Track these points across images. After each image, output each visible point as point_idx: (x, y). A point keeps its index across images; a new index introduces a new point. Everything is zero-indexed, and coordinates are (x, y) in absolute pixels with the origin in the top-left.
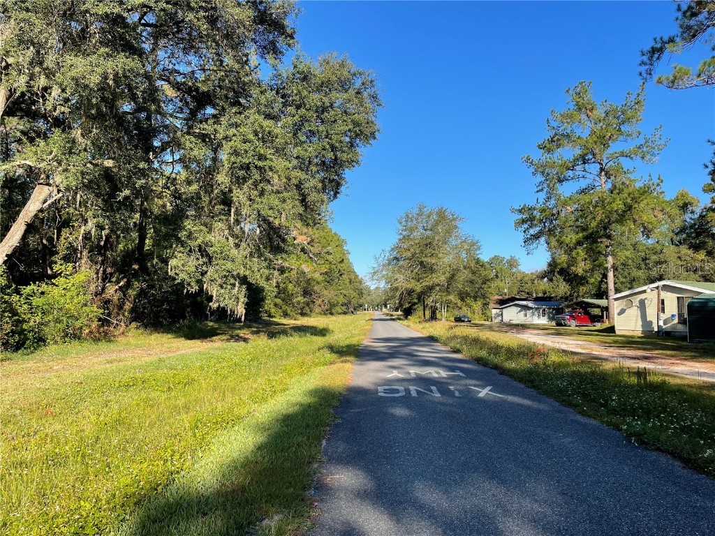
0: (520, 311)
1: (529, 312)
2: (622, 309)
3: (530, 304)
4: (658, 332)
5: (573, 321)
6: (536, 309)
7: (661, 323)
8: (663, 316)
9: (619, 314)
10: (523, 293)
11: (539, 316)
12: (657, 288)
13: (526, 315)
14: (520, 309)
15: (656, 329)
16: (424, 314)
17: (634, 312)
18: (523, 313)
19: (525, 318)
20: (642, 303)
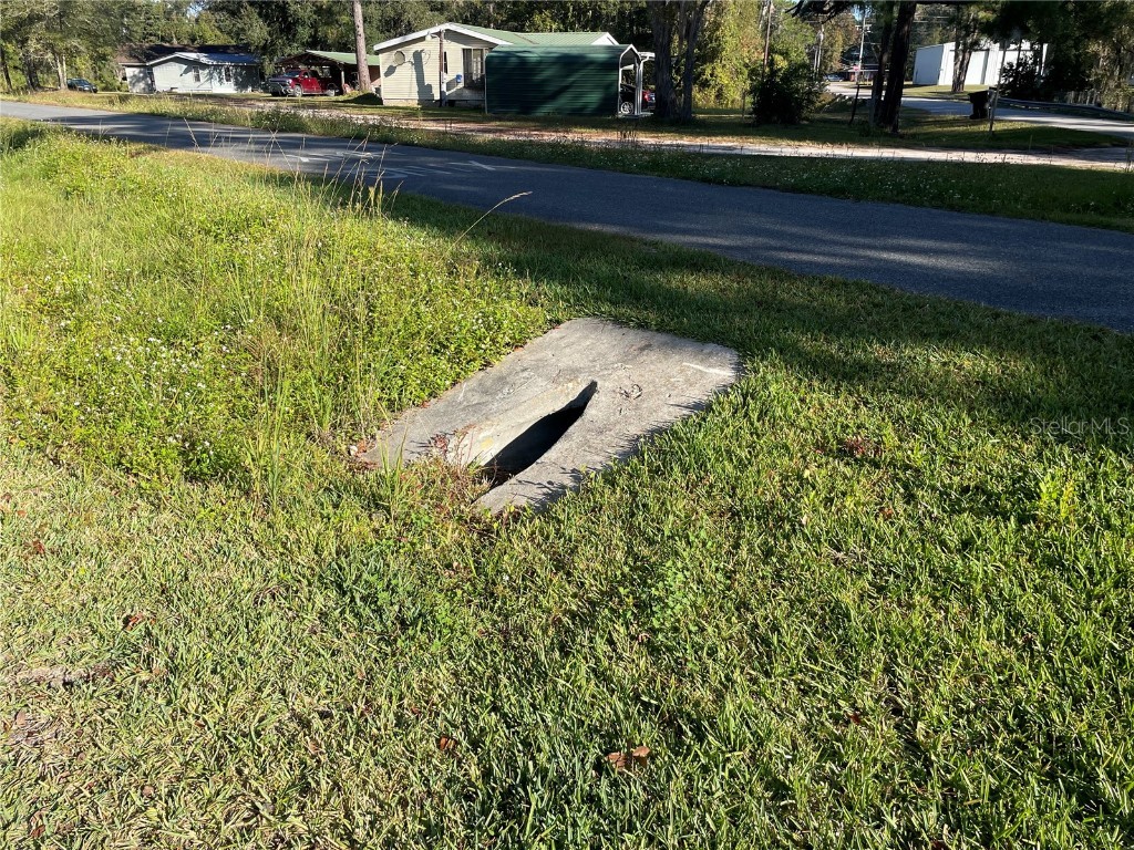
0: (186, 72)
1: (203, 73)
2: (391, 66)
3: (203, 58)
4: (441, 100)
5: (298, 87)
6: (216, 67)
7: (444, 88)
8: (447, 78)
9: (387, 74)
10: (152, 38)
11: (221, 79)
12: (439, 34)
13: (197, 78)
14: (185, 67)
15: (437, 97)
16: (7, 77)
17: (406, 73)
18: (191, 74)
19: (198, 83)
20: (418, 56)
